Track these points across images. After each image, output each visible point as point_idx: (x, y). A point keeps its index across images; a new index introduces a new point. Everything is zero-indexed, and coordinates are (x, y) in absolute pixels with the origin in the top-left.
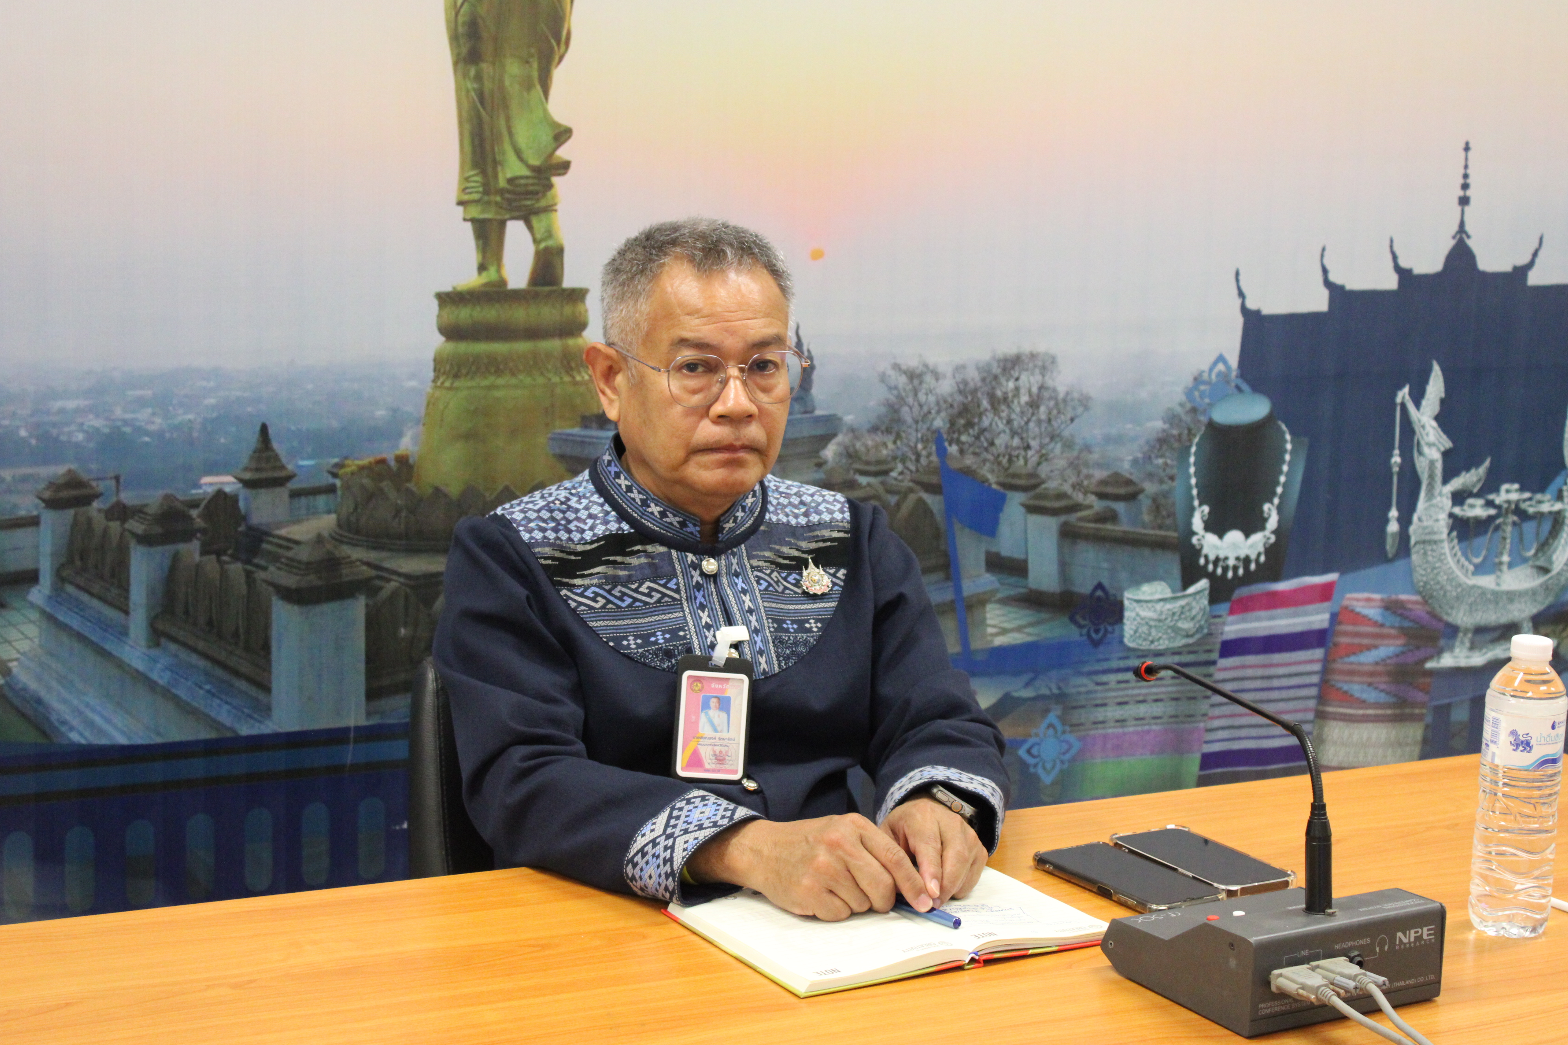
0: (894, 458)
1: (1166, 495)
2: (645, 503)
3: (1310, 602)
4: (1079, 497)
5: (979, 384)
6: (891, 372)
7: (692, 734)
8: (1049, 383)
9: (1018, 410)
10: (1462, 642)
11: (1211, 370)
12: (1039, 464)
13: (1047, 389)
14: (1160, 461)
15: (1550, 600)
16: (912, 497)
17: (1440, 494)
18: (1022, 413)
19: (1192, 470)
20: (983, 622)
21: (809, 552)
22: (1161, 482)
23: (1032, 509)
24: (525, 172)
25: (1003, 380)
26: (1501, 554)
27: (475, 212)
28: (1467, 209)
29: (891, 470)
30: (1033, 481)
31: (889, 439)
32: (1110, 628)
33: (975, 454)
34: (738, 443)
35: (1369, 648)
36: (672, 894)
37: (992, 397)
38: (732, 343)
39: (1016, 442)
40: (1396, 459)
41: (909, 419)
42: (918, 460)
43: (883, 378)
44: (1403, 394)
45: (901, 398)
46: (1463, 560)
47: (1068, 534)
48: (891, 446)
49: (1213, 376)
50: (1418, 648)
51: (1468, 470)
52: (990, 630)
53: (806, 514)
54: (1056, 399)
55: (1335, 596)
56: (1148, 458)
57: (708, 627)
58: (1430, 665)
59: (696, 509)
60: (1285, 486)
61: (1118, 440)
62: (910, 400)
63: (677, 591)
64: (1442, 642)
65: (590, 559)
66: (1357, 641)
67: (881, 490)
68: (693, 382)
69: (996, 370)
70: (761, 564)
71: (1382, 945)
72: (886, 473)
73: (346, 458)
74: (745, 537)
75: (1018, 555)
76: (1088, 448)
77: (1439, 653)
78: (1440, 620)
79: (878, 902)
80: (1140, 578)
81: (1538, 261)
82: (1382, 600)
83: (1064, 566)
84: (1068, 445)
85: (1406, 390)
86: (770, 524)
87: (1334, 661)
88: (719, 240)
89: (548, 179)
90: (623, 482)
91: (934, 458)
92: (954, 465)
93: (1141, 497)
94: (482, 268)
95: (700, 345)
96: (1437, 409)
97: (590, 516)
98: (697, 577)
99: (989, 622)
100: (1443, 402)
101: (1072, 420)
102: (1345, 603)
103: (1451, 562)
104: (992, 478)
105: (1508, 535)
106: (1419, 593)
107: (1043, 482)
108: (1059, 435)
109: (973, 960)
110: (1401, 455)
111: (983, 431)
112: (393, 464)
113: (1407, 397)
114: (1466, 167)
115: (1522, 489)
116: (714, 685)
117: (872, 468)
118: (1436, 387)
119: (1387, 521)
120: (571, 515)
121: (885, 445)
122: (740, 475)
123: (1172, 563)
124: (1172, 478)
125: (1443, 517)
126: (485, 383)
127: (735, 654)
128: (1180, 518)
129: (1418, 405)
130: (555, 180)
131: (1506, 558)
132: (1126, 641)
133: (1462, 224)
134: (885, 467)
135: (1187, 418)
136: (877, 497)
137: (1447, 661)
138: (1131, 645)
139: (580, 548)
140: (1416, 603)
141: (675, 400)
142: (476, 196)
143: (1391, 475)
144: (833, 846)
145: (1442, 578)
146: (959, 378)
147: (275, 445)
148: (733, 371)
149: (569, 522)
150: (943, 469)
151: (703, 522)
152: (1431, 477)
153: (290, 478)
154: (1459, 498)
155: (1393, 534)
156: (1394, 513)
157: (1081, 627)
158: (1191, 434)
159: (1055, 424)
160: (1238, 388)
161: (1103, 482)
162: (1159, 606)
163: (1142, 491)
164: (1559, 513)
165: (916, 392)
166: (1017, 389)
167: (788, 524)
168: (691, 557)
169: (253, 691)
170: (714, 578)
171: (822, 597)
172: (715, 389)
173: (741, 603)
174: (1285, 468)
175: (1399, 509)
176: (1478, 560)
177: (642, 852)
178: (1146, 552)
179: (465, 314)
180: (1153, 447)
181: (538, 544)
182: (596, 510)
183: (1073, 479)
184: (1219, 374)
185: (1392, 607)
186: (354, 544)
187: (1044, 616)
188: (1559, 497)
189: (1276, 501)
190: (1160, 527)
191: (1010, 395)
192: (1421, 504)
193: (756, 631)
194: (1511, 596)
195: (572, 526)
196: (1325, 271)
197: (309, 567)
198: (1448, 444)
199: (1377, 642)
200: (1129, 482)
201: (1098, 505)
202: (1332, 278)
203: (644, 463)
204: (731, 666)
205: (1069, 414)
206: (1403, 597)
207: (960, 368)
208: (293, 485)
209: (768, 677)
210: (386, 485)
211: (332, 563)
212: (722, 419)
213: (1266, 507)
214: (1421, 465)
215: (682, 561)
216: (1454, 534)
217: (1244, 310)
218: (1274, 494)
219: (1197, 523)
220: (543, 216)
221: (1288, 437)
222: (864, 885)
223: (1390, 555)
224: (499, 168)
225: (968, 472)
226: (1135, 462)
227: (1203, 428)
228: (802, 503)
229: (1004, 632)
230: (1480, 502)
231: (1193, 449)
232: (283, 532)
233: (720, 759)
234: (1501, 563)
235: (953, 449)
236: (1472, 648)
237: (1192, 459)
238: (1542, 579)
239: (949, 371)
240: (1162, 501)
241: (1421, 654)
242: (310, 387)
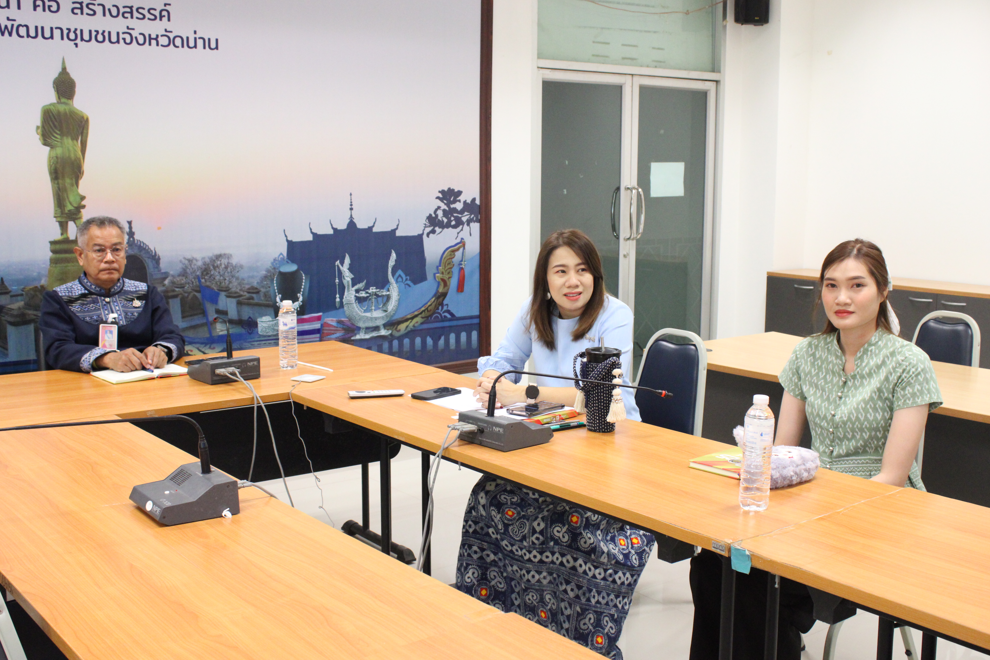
0: (186, 283)
1: (268, 292)
2: (91, 286)
3: (314, 321)
4: (242, 293)
5: (209, 262)
6: (183, 260)
7: (103, 339)
8: (230, 262)
9: (221, 269)
10: (362, 332)
11: (278, 257)
12: (229, 284)
13: (230, 263)
14: (265, 283)
15: (388, 319)
16: (192, 294)
17: (352, 290)
18: (223, 270)
19: (275, 285)
20: (216, 328)
21: (135, 297)
22: (266, 288)
23: (228, 297)
24: (73, 208)
25: (216, 261)
26: (372, 307)
27: (59, 219)
28: (352, 211)
29: (185, 286)
30: (228, 289)
31: (184, 278)
32: (254, 329)
33: (210, 282)
34: (111, 268)
35: (333, 334)
36: (90, 369)
37: (214, 266)
38: (108, 244)
39: (222, 278)
40: (337, 281)
41: (189, 273)
42: (193, 283)
43: (181, 261)
44: (338, 263)
45: (186, 267)
46: (360, 308)
47: (239, 303)
48: (184, 280)
49: (279, 259)
50: (348, 333)
51: (359, 283)
52: (218, 330)
53: (135, 288)
54: (232, 266)
55: (322, 320)
56: (262, 282)
57: (107, 314)
58: (352, 338)
59: (104, 286)
60: (304, 289)
61: (253, 277)
62: (189, 267)
63: (99, 306)
64: (356, 332)
65: (77, 299)
66: (330, 332)
67: (182, 292)
68: (99, 254)
69: (214, 258)
70: (121, 299)
71: (244, 365)
72: (183, 287)
73: (26, 286)
74: (118, 293)
75: (225, 309)
76: (243, 279)
77: (355, 335)
78: (355, 325)
79: (138, 367)
80: (262, 315)
81: (375, 225)
82: (336, 320)
83: (238, 312)
84: (237, 279)
85: (338, 261)
86: (125, 290)
87: (323, 337)
88: (104, 220)
89: (80, 210)
90: (86, 281)
91: (198, 283)
92: (203, 285)
93: (260, 292)
94: (62, 234)
95: (99, 245)
96: (348, 267)
97: (78, 289)
98: (104, 303)
99: (217, 328)
100: (350, 264)
101: (238, 272)
102: (325, 321)
103: (357, 309)
104: (215, 288)
105: (373, 301)
106: (348, 318)
107: (231, 289)
108: (234, 276)
109: (157, 377)
110: (338, 280)
111: (211, 275)
112: (40, 288)
113: (339, 263)
114: (351, 200)
115: (376, 289)
116: (108, 328)
117: (179, 286)
118: (347, 261)
119: (336, 298)
120: (72, 289)
121: (183, 280)
122: (112, 276)
123: (272, 311)
124: (269, 287)
125: (353, 297)
126: (65, 265)
127: (114, 320)
128: (273, 298)
129: (342, 266)
130: (82, 210)
131: (373, 308)
132: (259, 333)
133: (351, 216)
134: (183, 286)
135: (273, 271)
136: (181, 294)
137: (358, 337)
138: (261, 334)
139: (75, 297)
140: (347, 321)
141: (94, 259)
142: (59, 215)
143: (336, 285)
144: (126, 355)
145: (354, 314)
146: (203, 261)
147: (5, 283)
148: (109, 251)
149: (72, 291)
150: (200, 286)
151: (105, 289)
152: (348, 286)
153: (10, 292)
154: (357, 291)
155: (338, 302)
156: (338, 296)
157: (245, 329)
158: (274, 275)
159: (233, 273)
160: (287, 262)
161: (249, 289)
162: (268, 323)
163: (260, 291)
164: (388, 295)
165: (191, 265)
166: (221, 264)
167: (130, 291)
168: (103, 298)
169: (3, 350)
170: (109, 303)
171: (139, 307)
172: (104, 255)
173: (115, 309)
174: (303, 284)
175: (339, 295)
176: (365, 309)
177: (84, 361)
178: (263, 308)
179: (58, 247)
180: (263, 279)
181: (64, 296)
182: (79, 288)
183: (239, 288)
184: (281, 258)
185: (339, 322)
186: (30, 310)
187: (234, 326)
188: (388, 290)
189: (301, 293)
190: (266, 301)
191: (219, 265)
192: (346, 293)
193: (120, 315)
194: (376, 319)
195: (73, 292)
196: (311, 229)
197: (17, 316)
198: (353, 276)
199: (336, 332)
200: (256, 289)
201: (248, 295)
202: (313, 231)
203: (90, 276)
204: (112, 323)
205: (237, 270)
206: (343, 319)
207: (203, 258)
208: (12, 294)
209: (123, 326)
210: (38, 293)
211: (23, 315)
212: (106, 262)
213: (298, 295)
214: (345, 282)
215: (101, 299)
216: (357, 301)
217: (287, 241)
218: (301, 291)
219: (278, 299)
220: (79, 220)
221: (303, 275)
222: (133, 363)
223: (338, 308)
224: (65, 208)
225: (208, 287)
226: (258, 283)
227: (278, 273)
228: (135, 286)
229: (222, 331)
230: (364, 292)
231: (275, 279)
232: (9, 307)
233: (111, 345)
234: (372, 309)
235: (203, 280)
236: (365, 333)
237: (275, 282)
238: (385, 314)
239: (200, 259)
240: (267, 294)
241: (349, 335)
242: (14, 267)
